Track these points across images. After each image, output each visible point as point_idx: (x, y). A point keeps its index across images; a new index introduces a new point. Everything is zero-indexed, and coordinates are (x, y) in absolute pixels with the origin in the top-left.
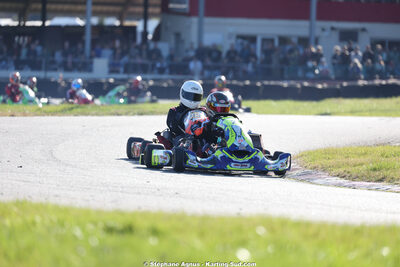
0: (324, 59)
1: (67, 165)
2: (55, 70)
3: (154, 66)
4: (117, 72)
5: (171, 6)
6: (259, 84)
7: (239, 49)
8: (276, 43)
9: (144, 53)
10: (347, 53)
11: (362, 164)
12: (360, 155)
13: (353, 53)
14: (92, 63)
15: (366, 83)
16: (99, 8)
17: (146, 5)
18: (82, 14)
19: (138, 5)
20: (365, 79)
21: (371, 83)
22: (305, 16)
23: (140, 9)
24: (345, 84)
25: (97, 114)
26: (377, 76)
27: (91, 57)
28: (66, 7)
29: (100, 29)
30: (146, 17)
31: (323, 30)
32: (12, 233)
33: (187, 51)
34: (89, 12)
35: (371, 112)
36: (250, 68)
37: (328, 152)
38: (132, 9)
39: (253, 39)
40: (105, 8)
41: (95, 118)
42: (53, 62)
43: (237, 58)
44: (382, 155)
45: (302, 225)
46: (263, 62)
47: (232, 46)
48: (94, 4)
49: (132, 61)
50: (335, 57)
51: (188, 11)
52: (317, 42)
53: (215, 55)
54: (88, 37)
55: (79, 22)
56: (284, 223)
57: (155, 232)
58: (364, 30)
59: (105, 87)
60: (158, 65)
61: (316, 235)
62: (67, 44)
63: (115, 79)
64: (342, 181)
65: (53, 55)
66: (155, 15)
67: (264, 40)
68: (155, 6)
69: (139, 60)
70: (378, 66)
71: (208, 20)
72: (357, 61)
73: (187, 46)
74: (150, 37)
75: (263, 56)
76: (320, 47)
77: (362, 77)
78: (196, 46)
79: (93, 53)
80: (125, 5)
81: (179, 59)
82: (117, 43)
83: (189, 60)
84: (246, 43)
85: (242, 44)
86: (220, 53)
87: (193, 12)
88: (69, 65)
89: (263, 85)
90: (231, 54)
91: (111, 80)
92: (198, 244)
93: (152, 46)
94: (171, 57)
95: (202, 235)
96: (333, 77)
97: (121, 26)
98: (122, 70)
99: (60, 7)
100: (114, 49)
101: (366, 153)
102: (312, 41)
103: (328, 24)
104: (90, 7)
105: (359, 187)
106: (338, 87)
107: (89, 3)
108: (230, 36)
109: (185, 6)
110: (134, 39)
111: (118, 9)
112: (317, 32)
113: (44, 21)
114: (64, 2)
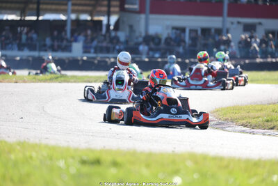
0: (232, 44)
1: (55, 117)
2: (46, 50)
3: (114, 48)
4: (89, 52)
5: (127, 6)
6: (187, 61)
7: (173, 36)
8: (199, 32)
9: (108, 40)
10: (249, 40)
11: (259, 117)
12: (257, 111)
13: (253, 40)
14: (71, 46)
15: (261, 60)
17: (109, 6)
18: (64, 12)
19: (102, 6)
20: (261, 58)
21: (265, 60)
22: (219, 14)
23: (105, 9)
24: (247, 61)
25: (75, 82)
26: (269, 56)
27: (71, 42)
28: (54, 7)
29: (77, 23)
30: (109, 14)
31: (232, 23)
32: (16, 164)
33: (137, 38)
34: (69, 11)
35: (265, 81)
36: (181, 50)
37: (236, 109)
38: (99, 9)
39: (183, 30)
40: (81, 8)
41: (74, 84)
42: (45, 45)
43: (172, 43)
44: (273, 111)
45: (218, 159)
46: (190, 46)
47: (168, 34)
48: (73, 5)
49: (100, 45)
50: (240, 43)
51: (138, 10)
52: (228, 32)
53: (157, 41)
54: (69, 28)
55: (63, 17)
56: (205, 157)
57: (115, 164)
58: (260, 24)
59: (80, 63)
60: (117, 47)
61: (227, 167)
62: (56, 33)
63: (88, 58)
64: (245, 129)
65: (45, 40)
66: (115, 13)
67: (191, 31)
68: (115, 6)
69: (104, 44)
70: (270, 49)
71: (152, 17)
72: (255, 45)
73: (137, 34)
74: (112, 27)
75: (190, 42)
76: (229, 35)
77: (259, 56)
78: (143, 34)
79: (73, 39)
80: (94, 6)
81: (131, 44)
82: (89, 32)
83: (139, 44)
84: (178, 32)
85: (175, 33)
86: (160, 40)
87: (142, 11)
88: (56, 47)
89: (190, 62)
90: (168, 40)
91: (85, 58)
92: (145, 172)
93: (113, 34)
94: (127, 42)
95: (148, 166)
96: (239, 56)
97: (92, 20)
98: (92, 51)
99: (49, 7)
100: (86, 36)
101: (261, 110)
102: (225, 31)
103: (235, 20)
104: (70, 7)
105: (257, 133)
106: (242, 63)
107: (70, 3)
108: (167, 27)
109: (136, 7)
110: (101, 29)
111: (89, 8)
112: (228, 25)
113: (38, 17)
114: (52, 4)
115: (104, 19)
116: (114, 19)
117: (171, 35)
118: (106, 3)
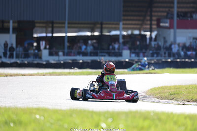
5: (161, 24)
14: (122, 52)
16: (126, 26)
17: (151, 24)
19: (146, 24)
23: (148, 26)
28: (114, 26)
34: (121, 28)
38: (145, 26)
40: (132, 26)
48: (123, 24)
51: (169, 27)
54: (121, 40)
59: (124, 63)
68: (154, 24)
71: (178, 31)
80: (142, 25)
85: (195, 42)
87: (171, 27)
93: (153, 43)
104: (121, 26)
107: (121, 23)
108: (189, 38)
109: (167, 24)
110: (146, 41)
111: (138, 26)
114: (113, 24)
115: (148, 34)
116: (154, 34)
117: (192, 44)
118: (149, 22)
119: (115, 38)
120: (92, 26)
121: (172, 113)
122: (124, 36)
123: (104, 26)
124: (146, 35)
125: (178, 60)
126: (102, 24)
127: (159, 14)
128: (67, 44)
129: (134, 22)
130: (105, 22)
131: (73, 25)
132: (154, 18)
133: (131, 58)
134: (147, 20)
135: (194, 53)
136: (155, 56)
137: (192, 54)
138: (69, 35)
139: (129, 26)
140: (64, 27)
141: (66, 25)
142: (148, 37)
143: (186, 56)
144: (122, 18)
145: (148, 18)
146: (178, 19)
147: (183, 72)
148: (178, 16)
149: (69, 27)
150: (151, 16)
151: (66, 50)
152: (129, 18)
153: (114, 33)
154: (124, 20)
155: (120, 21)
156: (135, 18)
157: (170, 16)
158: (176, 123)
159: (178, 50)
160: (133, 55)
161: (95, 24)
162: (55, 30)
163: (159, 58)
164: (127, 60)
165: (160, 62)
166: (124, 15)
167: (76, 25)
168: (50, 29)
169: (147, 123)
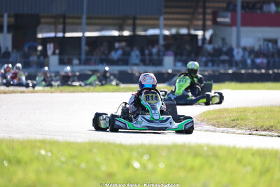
5: (219, 20)
6: (271, 72)
14: (162, 60)
16: (169, 22)
17: (204, 20)
19: (197, 20)
23: (200, 23)
30: (204, 28)
34: (162, 25)
38: (196, 23)
39: (275, 42)
40: (178, 22)
48: (165, 19)
51: (230, 23)
59: (166, 76)
63: (173, 70)
66: (209, 27)
68: (209, 20)
71: (244, 29)
80: (191, 20)
84: (270, 45)
85: (267, 45)
87: (233, 23)
88: (147, 62)
89: (274, 73)
97: (188, 34)
104: (162, 21)
107: (162, 18)
108: (259, 39)
109: (227, 20)
111: (186, 22)
114: (150, 19)
115: (200, 33)
116: (208, 34)
117: (262, 47)
118: (201, 17)
119: (153, 40)
120: (120, 22)
121: (234, 148)
122: (166, 37)
123: (138, 22)
124: (197, 35)
125: (243, 71)
126: (134, 19)
127: (216, 5)
128: (84, 48)
129: (180, 16)
130: (138, 16)
131: (93, 21)
132: (209, 11)
133: (176, 68)
134: (199, 14)
135: (265, 61)
136: (210, 64)
137: (262, 63)
138: (88, 34)
139: (173, 22)
140: (80, 24)
141: (84, 20)
142: (200, 37)
143: (254, 65)
144: (164, 10)
145: (200, 10)
146: (243, 12)
147: (249, 88)
148: (243, 7)
149: (88, 24)
150: (204, 8)
151: (83, 57)
152: (173, 10)
153: (151, 32)
154: (166, 13)
155: (160, 15)
156: (182, 10)
157: (231, 8)
158: (239, 161)
159: (243, 57)
160: (179, 64)
161: (124, 18)
162: (68, 27)
163: (215, 68)
164: (170, 71)
165: (217, 74)
166: (166, 7)
167: (98, 21)
168: (60, 27)
169: (198, 162)
